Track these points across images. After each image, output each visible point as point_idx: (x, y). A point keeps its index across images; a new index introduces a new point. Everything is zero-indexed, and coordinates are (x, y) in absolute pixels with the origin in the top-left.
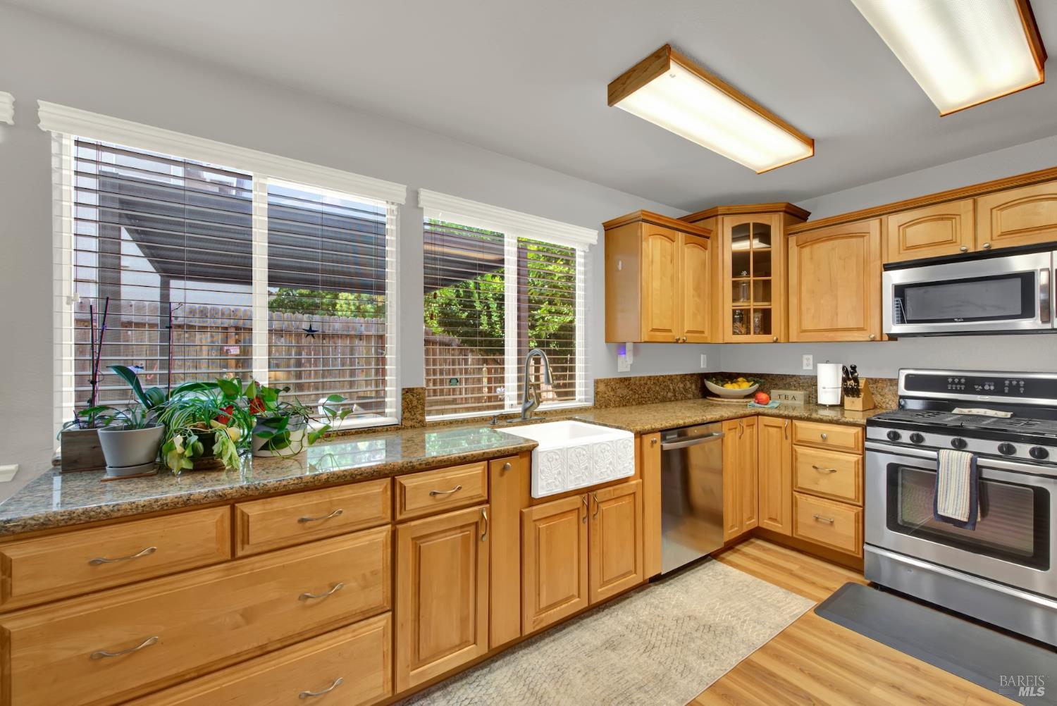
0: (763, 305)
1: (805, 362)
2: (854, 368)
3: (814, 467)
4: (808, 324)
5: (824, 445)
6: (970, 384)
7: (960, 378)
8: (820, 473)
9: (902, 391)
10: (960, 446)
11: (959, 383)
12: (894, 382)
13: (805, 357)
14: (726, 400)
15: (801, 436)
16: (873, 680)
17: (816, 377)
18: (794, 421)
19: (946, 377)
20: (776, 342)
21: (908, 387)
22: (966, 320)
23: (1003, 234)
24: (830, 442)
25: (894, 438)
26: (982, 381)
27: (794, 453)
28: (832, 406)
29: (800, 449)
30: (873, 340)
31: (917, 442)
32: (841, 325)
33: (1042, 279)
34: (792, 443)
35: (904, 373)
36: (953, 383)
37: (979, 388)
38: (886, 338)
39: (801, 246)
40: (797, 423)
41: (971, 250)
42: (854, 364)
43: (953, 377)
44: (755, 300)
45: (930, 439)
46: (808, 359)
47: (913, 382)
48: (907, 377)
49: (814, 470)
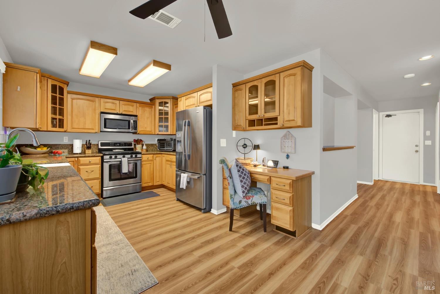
0: (61, 117)
1: (64, 139)
2: (89, 141)
3: (86, 171)
4: (75, 126)
5: (90, 164)
6: (115, 144)
7: (112, 143)
8: (88, 173)
9: (100, 147)
10: (124, 157)
11: (112, 144)
12: (98, 145)
13: (64, 137)
14: (38, 155)
15: (82, 162)
16: (130, 207)
17: (73, 144)
18: (79, 158)
19: (109, 143)
20: (65, 132)
21: (101, 146)
22: (119, 129)
23: (124, 111)
24: (91, 163)
25: (111, 158)
26: (117, 143)
27: (79, 169)
28: (80, 153)
29: (81, 167)
30: (96, 133)
31: (116, 157)
32: (87, 127)
33: (132, 121)
34: (78, 166)
35: (100, 142)
36: (111, 144)
37: (116, 145)
38: (99, 131)
39: (73, 99)
40: (80, 159)
41: (119, 113)
42: (90, 139)
43: (111, 143)
44: (59, 115)
45: (118, 156)
46: (66, 138)
47: (102, 144)
48: (101, 143)
49: (87, 172)
